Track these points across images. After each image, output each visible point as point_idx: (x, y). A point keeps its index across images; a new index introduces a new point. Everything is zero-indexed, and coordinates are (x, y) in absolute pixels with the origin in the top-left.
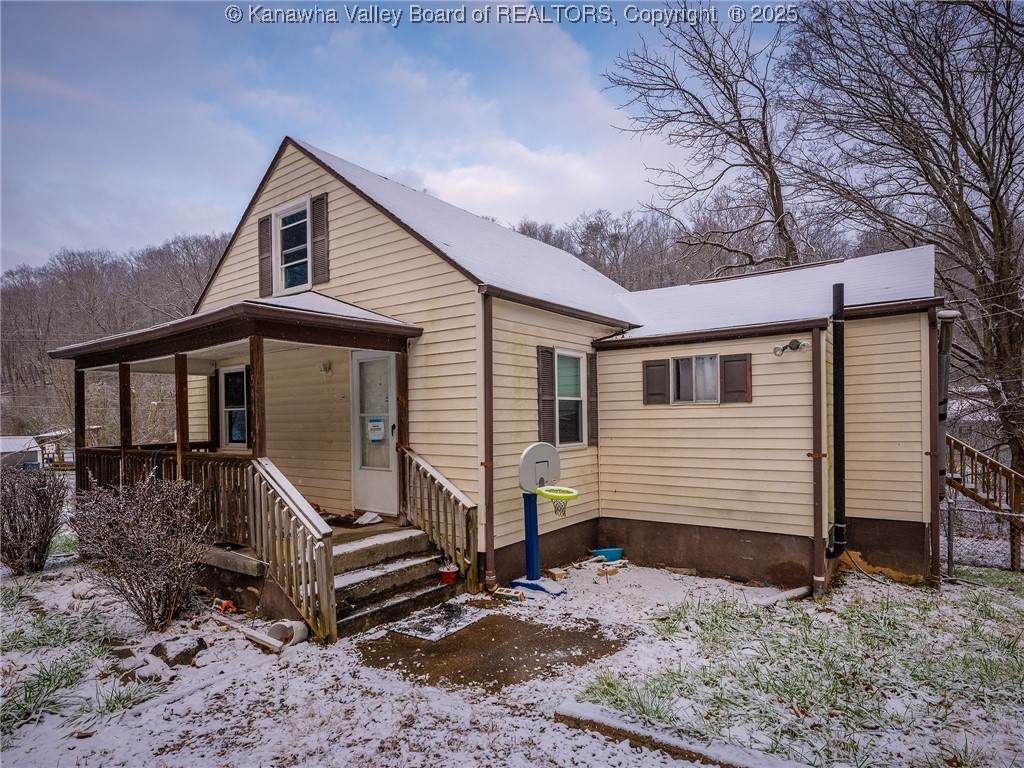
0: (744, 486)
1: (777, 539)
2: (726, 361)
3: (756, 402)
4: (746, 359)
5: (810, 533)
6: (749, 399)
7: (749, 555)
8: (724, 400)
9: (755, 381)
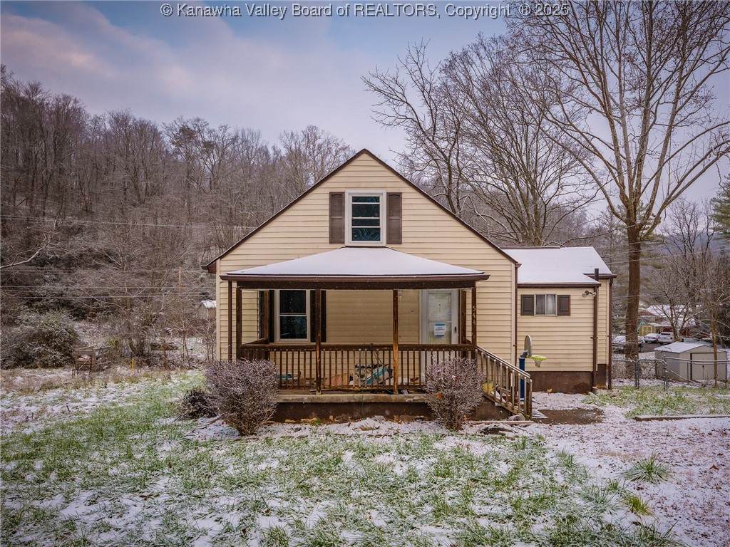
0: (566, 352)
1: (577, 374)
2: (560, 297)
3: (572, 316)
4: (568, 297)
5: (591, 370)
6: (569, 315)
7: (566, 382)
8: (558, 315)
9: (572, 307)
